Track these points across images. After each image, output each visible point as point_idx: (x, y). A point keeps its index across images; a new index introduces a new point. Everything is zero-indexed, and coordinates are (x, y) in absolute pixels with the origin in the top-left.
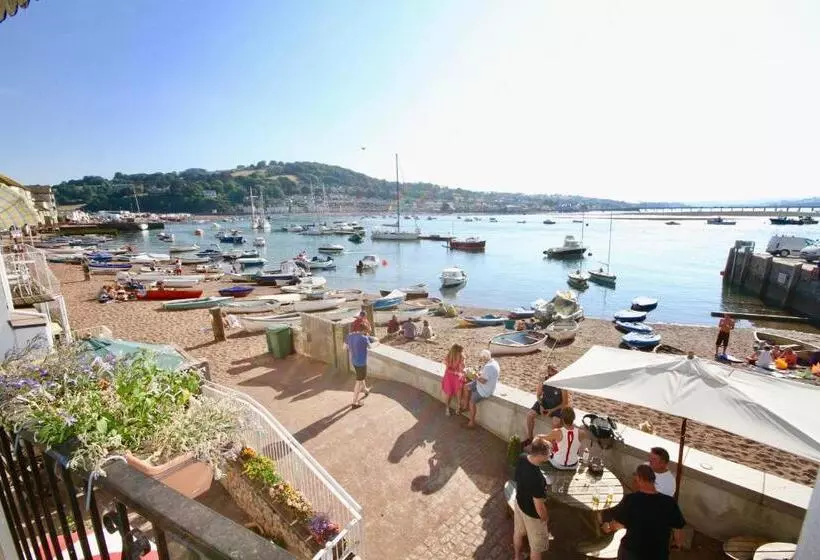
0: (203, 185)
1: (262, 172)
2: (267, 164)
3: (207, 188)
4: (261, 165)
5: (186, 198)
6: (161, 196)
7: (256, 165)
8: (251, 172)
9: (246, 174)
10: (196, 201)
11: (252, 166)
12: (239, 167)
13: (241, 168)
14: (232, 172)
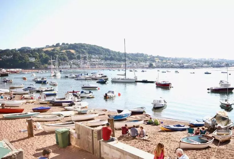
0: (29, 55)
1: (58, 48)
2: (61, 44)
3: (30, 56)
4: (58, 45)
5: (20, 62)
6: (8, 60)
7: (55, 45)
8: (53, 48)
9: (49, 49)
10: (25, 63)
11: (53, 45)
12: (46, 46)
13: (48, 47)
14: (43, 48)
